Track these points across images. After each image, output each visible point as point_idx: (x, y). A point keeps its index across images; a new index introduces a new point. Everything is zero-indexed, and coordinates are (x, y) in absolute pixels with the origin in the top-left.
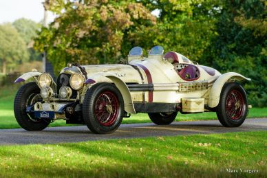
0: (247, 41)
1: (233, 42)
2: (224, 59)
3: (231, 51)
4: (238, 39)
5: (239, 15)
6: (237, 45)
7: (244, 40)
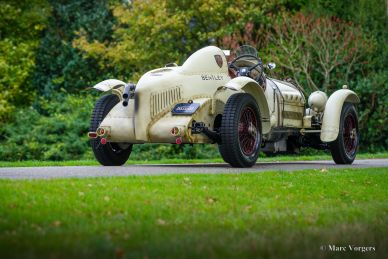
0: (81, 74)
1: (61, 75)
2: (50, 99)
3: (58, 88)
4: (67, 72)
5: (78, 37)
6: (67, 80)
7: (77, 73)
